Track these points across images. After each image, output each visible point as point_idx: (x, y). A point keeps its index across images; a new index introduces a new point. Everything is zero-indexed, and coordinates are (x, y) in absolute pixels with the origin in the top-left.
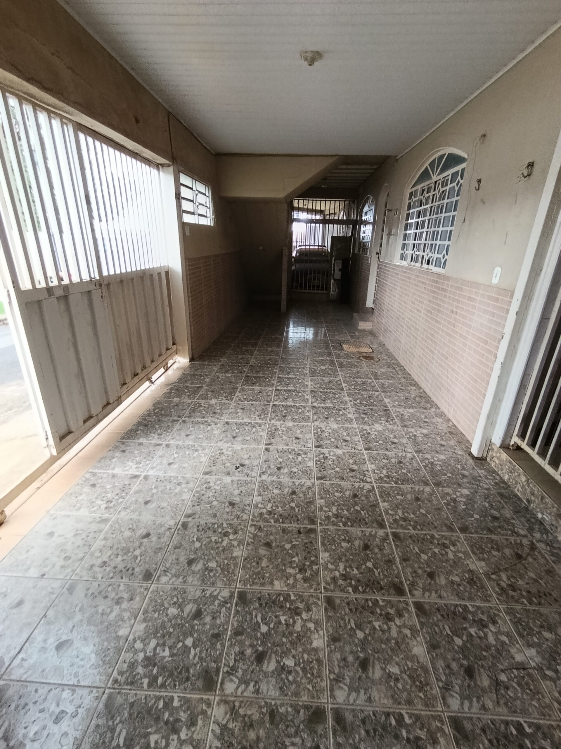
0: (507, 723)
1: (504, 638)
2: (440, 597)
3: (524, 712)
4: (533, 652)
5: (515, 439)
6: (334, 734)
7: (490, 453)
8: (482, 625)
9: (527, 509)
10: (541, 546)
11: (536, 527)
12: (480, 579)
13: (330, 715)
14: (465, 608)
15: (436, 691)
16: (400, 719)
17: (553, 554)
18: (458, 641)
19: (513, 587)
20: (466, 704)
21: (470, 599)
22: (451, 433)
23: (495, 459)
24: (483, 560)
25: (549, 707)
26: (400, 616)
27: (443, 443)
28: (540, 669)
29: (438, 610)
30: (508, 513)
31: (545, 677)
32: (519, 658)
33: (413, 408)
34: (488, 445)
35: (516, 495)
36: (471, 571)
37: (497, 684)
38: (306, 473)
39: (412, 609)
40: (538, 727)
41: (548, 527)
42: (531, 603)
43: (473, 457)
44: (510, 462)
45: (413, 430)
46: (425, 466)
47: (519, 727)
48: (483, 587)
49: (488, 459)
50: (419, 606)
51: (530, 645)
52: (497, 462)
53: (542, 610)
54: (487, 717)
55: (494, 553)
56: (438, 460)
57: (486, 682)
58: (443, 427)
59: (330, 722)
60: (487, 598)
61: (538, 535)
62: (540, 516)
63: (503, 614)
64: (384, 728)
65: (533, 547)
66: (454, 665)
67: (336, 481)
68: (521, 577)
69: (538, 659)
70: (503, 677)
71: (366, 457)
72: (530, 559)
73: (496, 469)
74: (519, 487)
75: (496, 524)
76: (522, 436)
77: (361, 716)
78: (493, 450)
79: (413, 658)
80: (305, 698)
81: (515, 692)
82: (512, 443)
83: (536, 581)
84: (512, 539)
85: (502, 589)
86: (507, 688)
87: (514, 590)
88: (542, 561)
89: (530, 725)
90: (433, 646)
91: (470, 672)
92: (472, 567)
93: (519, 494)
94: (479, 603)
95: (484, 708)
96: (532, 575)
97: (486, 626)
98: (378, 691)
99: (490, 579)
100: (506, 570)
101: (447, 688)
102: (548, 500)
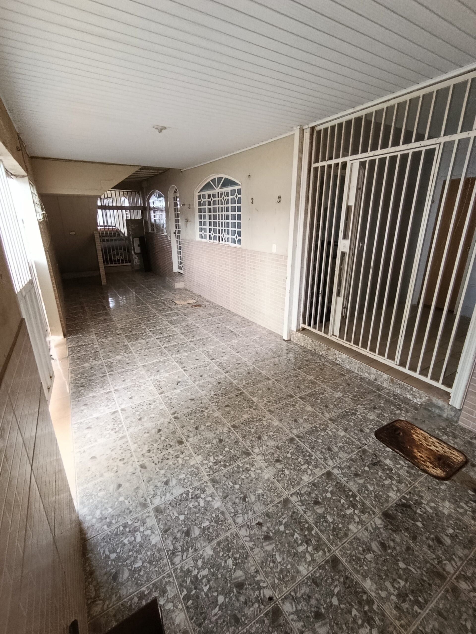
0: (342, 412)
1: (330, 393)
2: (305, 392)
3: (345, 408)
4: (339, 393)
5: (302, 325)
6: (300, 441)
7: (292, 336)
8: (322, 393)
9: (315, 353)
10: (326, 363)
11: (322, 358)
12: (314, 381)
13: (295, 438)
14: (315, 391)
15: (321, 415)
16: (315, 427)
17: (331, 364)
18: (319, 401)
19: (325, 379)
20: (330, 414)
21: (315, 388)
22: (270, 334)
23: (295, 338)
24: (312, 375)
25: (350, 403)
26: (297, 403)
27: (269, 339)
28: (343, 396)
29: (307, 396)
30: (310, 357)
31: (346, 397)
32: (337, 396)
33: (244, 327)
34: (290, 333)
35: (309, 350)
36: (310, 380)
37: (335, 405)
38: (217, 372)
39: (299, 399)
40: (350, 409)
41: (325, 356)
42: (332, 381)
43: (285, 341)
44: (303, 336)
45: (252, 337)
46: (269, 351)
47: (346, 411)
48: (316, 383)
49: (292, 340)
50: (301, 398)
51: (338, 392)
52: (297, 339)
53: (336, 381)
54: (337, 414)
55: (314, 371)
56: (272, 347)
57: (332, 407)
58: (264, 332)
59: (297, 439)
60: (320, 386)
61: (323, 360)
62: (321, 353)
63: (326, 388)
64: (313, 431)
65: (324, 365)
66: (321, 407)
67: (235, 371)
68: (325, 375)
69: (342, 394)
70: (335, 403)
71: (240, 356)
72: (325, 369)
73: (297, 343)
74: (309, 346)
75: (308, 362)
76: (304, 323)
77: (304, 432)
78: (293, 334)
79: (309, 411)
80: (284, 439)
81: (340, 404)
82: (300, 328)
83: (330, 374)
84: (316, 365)
85: (322, 381)
86: (338, 405)
87: (326, 380)
88: (329, 368)
89: (348, 410)
90: (312, 406)
91: (326, 406)
92: (309, 379)
93: (310, 349)
94: (318, 388)
95: (335, 412)
96: (328, 373)
97: (324, 393)
98: (305, 424)
99: (317, 380)
100: (320, 375)
101: (323, 413)
102: (322, 345)
